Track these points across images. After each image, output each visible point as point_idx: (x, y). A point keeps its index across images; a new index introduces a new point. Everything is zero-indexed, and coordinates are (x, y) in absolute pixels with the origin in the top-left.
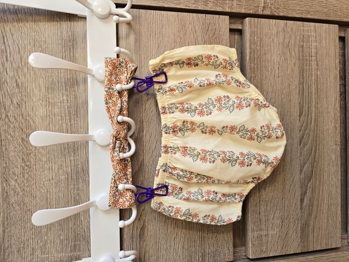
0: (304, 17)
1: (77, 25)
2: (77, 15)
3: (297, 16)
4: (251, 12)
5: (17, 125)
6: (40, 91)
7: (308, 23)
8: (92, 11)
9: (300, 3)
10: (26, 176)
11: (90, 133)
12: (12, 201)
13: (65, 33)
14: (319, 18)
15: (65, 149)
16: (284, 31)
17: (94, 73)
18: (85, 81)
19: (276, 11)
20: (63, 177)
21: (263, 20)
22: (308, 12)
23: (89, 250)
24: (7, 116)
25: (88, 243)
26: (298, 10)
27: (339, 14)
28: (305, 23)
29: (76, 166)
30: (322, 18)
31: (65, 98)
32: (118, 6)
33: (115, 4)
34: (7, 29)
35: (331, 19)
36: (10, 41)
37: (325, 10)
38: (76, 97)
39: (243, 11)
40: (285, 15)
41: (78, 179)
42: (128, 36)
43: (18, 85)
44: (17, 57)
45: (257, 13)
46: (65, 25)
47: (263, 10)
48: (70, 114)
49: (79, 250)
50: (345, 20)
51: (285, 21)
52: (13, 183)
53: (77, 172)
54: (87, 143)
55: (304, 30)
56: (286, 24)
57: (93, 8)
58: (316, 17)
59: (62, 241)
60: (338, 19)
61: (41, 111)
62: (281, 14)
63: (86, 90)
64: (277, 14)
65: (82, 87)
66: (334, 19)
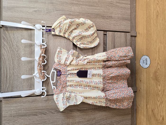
1: (32, 31)
2: (32, 29)
5: (17, 56)
6: (23, 48)
8: (36, 28)
10: (19, 69)
11: (35, 58)
12: (15, 75)
13: (29, 33)
15: (29, 62)
17: (36, 44)
18: (34, 45)
20: (28, 69)
23: (34, 88)
24: (14, 54)
25: (34, 86)
27: (104, 28)
29: (31, 67)
31: (29, 49)
32: (43, 26)
33: (42, 26)
34: (15, 32)
36: (15, 35)
38: (32, 49)
41: (32, 70)
42: (45, 34)
43: (17, 46)
44: (17, 39)
46: (29, 31)
48: (30, 53)
49: (32, 88)
50: (105, 30)
52: (15, 70)
53: (32, 68)
54: (34, 61)
57: (37, 27)
59: (27, 85)
60: (103, 30)
61: (23, 53)
63: (34, 48)
65: (33, 47)
66: (102, 30)
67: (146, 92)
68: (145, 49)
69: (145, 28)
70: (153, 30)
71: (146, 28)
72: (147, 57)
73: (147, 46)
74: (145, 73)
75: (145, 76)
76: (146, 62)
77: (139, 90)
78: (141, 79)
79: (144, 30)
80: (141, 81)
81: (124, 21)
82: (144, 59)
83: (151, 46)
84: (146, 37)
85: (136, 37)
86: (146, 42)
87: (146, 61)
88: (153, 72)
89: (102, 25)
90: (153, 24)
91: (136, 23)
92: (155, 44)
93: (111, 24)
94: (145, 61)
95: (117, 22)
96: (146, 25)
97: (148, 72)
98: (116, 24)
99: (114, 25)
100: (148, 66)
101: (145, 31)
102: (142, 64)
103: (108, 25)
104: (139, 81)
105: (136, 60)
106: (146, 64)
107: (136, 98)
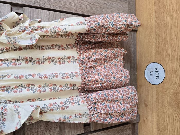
0: (61, 10)
3: (57, 9)
4: (26, 4)
7: (63, 14)
9: (59, 2)
14: (70, 11)
16: (48, 16)
19: (43, 5)
21: (34, 9)
22: (64, 8)
26: (57, 6)
27: (82, 10)
28: (62, 13)
30: (72, 12)
35: (77, 13)
37: (74, 8)
39: (21, 3)
40: (49, 8)
45: (30, 5)
47: (34, 4)
51: (49, 11)
55: (61, 17)
56: (50, 13)
58: (68, 11)
60: (81, 13)
62: (46, 7)
64: (43, 7)
66: (79, 13)
67: (156, 126)
68: (154, 52)
69: (154, 15)
70: (169, 17)
71: (156, 15)
72: (159, 66)
73: (157, 46)
74: (155, 94)
75: (155, 98)
76: (157, 74)
77: (144, 121)
78: (146, 103)
79: (150, 19)
80: (146, 105)
81: (119, 3)
82: (152, 68)
83: (165, 46)
84: (155, 30)
85: (137, 32)
86: (156, 39)
87: (157, 72)
88: (171, 92)
89: (79, 4)
90: (170, 6)
91: (137, 9)
92: (174, 43)
93: (97, 4)
94: (154, 73)
95: (106, 2)
96: (154, 10)
97: (160, 91)
98: (104, 5)
99: (102, 7)
100: (160, 81)
101: (154, 21)
102: (149, 78)
103: (91, 5)
104: (144, 105)
105: (138, 71)
106: (157, 77)
107: (138, 132)
